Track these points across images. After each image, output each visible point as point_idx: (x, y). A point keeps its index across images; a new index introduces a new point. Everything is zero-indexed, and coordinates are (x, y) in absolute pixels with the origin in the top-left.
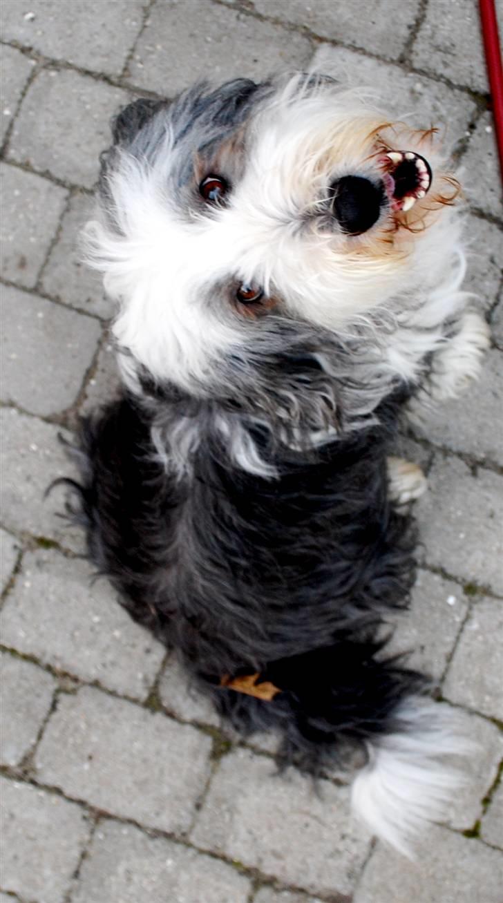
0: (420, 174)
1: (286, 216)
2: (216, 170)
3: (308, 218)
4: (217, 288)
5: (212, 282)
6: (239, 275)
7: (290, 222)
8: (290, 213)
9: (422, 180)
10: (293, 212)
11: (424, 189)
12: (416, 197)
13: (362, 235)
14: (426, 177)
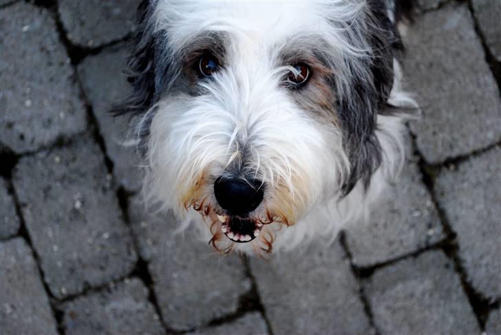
0: (240, 235)
1: (253, 134)
2: (313, 82)
3: (245, 152)
4: (222, 50)
5: (228, 49)
6: (223, 72)
7: (248, 134)
8: (255, 138)
9: (235, 235)
10: (254, 142)
11: (227, 232)
12: (224, 224)
13: (213, 189)
14: (236, 238)
